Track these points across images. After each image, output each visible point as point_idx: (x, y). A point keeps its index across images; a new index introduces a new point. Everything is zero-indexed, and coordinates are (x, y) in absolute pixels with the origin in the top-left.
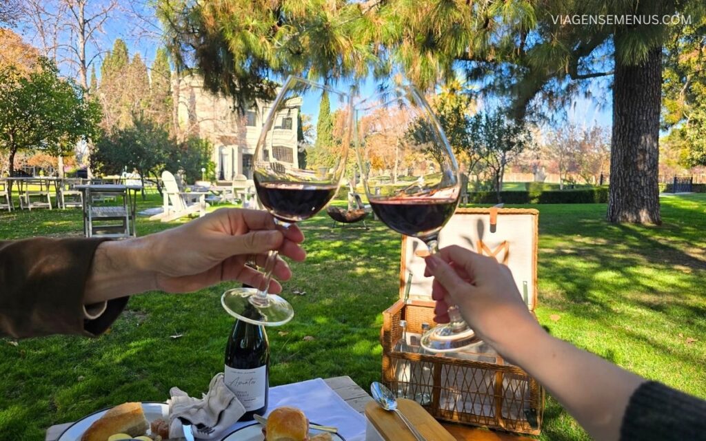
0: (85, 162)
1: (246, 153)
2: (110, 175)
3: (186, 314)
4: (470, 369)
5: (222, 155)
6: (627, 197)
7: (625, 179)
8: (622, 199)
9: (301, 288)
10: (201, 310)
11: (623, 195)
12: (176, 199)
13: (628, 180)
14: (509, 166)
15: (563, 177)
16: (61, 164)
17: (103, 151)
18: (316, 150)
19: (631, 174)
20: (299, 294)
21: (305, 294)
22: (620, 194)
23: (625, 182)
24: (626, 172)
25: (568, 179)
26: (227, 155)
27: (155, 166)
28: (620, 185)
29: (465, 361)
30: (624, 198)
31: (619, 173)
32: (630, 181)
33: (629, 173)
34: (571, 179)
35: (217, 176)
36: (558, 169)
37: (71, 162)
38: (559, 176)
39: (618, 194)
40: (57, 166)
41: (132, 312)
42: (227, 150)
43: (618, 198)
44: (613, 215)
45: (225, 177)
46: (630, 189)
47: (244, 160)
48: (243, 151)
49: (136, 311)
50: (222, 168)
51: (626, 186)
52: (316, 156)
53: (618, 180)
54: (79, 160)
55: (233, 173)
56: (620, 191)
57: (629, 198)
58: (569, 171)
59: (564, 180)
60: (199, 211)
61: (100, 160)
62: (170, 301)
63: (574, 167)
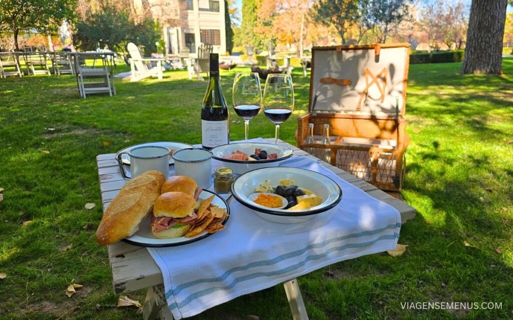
0: (69, 41)
1: (188, 32)
2: (88, 50)
3: (158, 134)
4: (356, 152)
5: (169, 34)
6: (478, 54)
7: (478, 40)
8: (474, 55)
9: (236, 120)
10: (168, 132)
11: (475, 52)
12: (140, 65)
13: (480, 40)
14: (390, 36)
15: (431, 45)
16: (51, 44)
17: (81, 31)
18: (242, 31)
19: (482, 36)
20: (235, 123)
21: (239, 123)
22: (473, 52)
23: (478, 42)
24: (479, 34)
25: (434, 46)
26: (173, 34)
27: (120, 42)
28: (473, 45)
29: (353, 147)
30: (476, 54)
31: (474, 35)
32: (482, 41)
33: (481, 35)
34: (437, 47)
35: (167, 51)
36: (427, 38)
37: (58, 43)
38: (428, 44)
39: (471, 52)
40: (48, 46)
41: (122, 134)
42: (173, 31)
43: (471, 55)
44: (466, 68)
45: (173, 51)
46: (481, 48)
47: (186, 38)
48: (185, 31)
49: (124, 133)
50: (170, 45)
51: (478, 45)
52: (242, 35)
53: (473, 40)
54: (63, 41)
55: (179, 48)
56: (473, 50)
57: (480, 55)
58: (436, 39)
59: (431, 47)
60: (157, 74)
61: (80, 39)
62: (146, 127)
63: (439, 38)
